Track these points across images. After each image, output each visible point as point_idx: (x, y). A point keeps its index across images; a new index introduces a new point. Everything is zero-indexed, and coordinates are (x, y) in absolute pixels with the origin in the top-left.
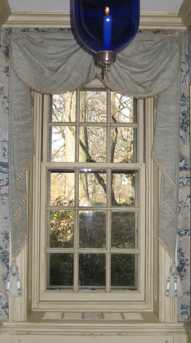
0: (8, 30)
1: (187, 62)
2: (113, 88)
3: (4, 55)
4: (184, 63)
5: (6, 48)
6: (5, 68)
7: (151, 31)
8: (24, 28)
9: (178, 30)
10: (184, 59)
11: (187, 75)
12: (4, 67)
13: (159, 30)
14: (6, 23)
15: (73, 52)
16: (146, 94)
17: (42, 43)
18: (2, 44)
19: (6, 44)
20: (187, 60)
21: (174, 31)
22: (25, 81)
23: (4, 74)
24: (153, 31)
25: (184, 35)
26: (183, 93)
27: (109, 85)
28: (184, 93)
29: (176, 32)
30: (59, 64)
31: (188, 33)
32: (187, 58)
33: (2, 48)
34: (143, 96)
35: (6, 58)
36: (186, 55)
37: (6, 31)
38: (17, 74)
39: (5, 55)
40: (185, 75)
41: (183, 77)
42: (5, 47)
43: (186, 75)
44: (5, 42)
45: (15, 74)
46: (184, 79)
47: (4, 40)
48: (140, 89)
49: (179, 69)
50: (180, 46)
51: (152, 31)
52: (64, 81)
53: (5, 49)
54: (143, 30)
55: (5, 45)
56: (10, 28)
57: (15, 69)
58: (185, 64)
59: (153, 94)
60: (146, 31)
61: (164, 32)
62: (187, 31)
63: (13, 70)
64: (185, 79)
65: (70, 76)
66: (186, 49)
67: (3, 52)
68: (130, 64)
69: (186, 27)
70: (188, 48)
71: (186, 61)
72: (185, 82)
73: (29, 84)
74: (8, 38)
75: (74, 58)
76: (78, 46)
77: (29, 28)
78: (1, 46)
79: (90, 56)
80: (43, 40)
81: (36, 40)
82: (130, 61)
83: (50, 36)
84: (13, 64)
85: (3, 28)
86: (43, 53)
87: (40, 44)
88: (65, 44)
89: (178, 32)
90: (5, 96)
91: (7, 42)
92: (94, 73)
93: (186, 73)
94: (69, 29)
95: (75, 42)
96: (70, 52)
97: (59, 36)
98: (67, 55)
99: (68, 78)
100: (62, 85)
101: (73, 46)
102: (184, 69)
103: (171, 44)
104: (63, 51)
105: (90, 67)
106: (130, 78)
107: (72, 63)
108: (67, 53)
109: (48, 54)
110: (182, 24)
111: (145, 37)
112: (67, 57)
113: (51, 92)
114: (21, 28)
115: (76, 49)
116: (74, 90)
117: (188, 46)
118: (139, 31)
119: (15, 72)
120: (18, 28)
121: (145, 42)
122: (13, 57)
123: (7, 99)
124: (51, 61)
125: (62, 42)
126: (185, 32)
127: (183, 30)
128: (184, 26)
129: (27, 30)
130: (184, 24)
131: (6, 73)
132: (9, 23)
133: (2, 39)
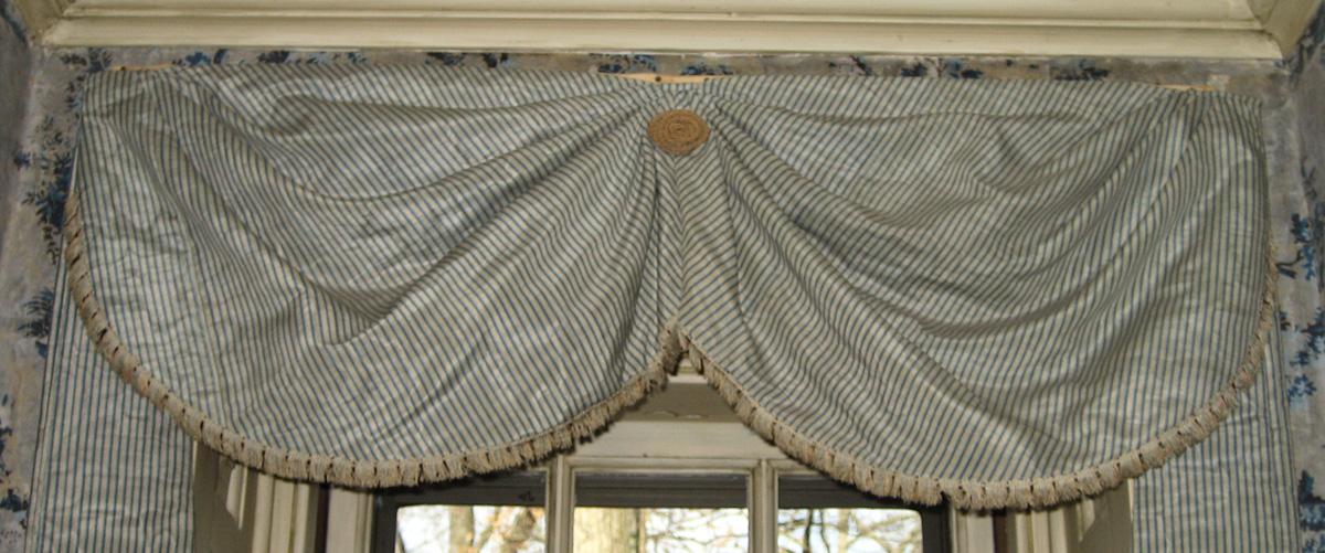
0: (83, 62)
1: (1308, 265)
2: (799, 435)
3: (35, 218)
4: (1287, 270)
5: (57, 171)
6: (35, 306)
7: (1047, 67)
8: (192, 53)
9: (1223, 65)
10: (1283, 246)
11: (1315, 350)
12: (28, 297)
13: (1098, 67)
14: (70, 18)
15: (510, 189)
16: (1043, 472)
17: (299, 132)
18: (31, 146)
19: (61, 150)
20: (1306, 248)
21: (1201, 70)
22: (156, 384)
23: (26, 344)
24: (1056, 73)
25: (1266, 98)
26: (1305, 474)
27: (771, 418)
28: (1311, 473)
29: (1214, 78)
30: (411, 267)
31: (1291, 77)
32: (1307, 233)
33: (25, 175)
34: (1024, 484)
35: (48, 237)
36: (1295, 218)
37: (71, 67)
38: (104, 331)
39: (44, 219)
40: (1302, 348)
41: (1292, 364)
42: (52, 168)
43: (1311, 352)
44: (52, 134)
45: (90, 337)
46: (1299, 374)
47: (48, 124)
48: (1003, 438)
49: (1265, 302)
50: (1255, 151)
51: (1053, 68)
52: (438, 385)
53: (53, 179)
54: (992, 65)
55: (49, 154)
56: (94, 52)
57: (91, 300)
58: (1292, 274)
59: (1098, 475)
60: (1011, 69)
61: (1126, 70)
62: (1286, 72)
63: (77, 307)
64: (1304, 378)
65: (482, 347)
66: (1294, 177)
67: (30, 198)
68: (920, 267)
69: (1280, 44)
70: (1303, 173)
71: (1299, 258)
72: (1310, 393)
73: (180, 406)
74: (75, 110)
75: (513, 224)
76: (547, 152)
77: (221, 53)
78: (20, 161)
79: (634, 216)
80: (305, 111)
81: (259, 109)
82: (915, 252)
83: (359, 85)
84: (83, 264)
85: (55, 48)
86: (299, 191)
87: (280, 139)
88: (455, 141)
89: (1225, 79)
90: (10, 491)
91: (64, 135)
92: (664, 336)
93: (1307, 337)
94: (491, 60)
95: (532, 124)
96: (494, 188)
97: (418, 91)
98: (465, 205)
99: (467, 359)
100: (424, 415)
101: (513, 148)
102: (1289, 310)
103: (1190, 138)
104: (441, 183)
105: (634, 292)
106: (920, 363)
107: (502, 260)
108: (467, 194)
109: (330, 202)
110: (1249, 20)
111: (1009, 97)
112: (469, 223)
113: (338, 461)
114: (171, 48)
115: (531, 168)
116: (515, 452)
117: (1304, 159)
118: (964, 68)
119: (86, 316)
120: (150, 48)
121: (1013, 129)
122: (88, 221)
123: (22, 514)
124: (354, 245)
125: (433, 125)
126: (1274, 77)
127: (1254, 62)
128: (1262, 32)
129: (207, 61)
130: (1263, 23)
131: (34, 339)
132: (88, 12)
133: (35, 119)
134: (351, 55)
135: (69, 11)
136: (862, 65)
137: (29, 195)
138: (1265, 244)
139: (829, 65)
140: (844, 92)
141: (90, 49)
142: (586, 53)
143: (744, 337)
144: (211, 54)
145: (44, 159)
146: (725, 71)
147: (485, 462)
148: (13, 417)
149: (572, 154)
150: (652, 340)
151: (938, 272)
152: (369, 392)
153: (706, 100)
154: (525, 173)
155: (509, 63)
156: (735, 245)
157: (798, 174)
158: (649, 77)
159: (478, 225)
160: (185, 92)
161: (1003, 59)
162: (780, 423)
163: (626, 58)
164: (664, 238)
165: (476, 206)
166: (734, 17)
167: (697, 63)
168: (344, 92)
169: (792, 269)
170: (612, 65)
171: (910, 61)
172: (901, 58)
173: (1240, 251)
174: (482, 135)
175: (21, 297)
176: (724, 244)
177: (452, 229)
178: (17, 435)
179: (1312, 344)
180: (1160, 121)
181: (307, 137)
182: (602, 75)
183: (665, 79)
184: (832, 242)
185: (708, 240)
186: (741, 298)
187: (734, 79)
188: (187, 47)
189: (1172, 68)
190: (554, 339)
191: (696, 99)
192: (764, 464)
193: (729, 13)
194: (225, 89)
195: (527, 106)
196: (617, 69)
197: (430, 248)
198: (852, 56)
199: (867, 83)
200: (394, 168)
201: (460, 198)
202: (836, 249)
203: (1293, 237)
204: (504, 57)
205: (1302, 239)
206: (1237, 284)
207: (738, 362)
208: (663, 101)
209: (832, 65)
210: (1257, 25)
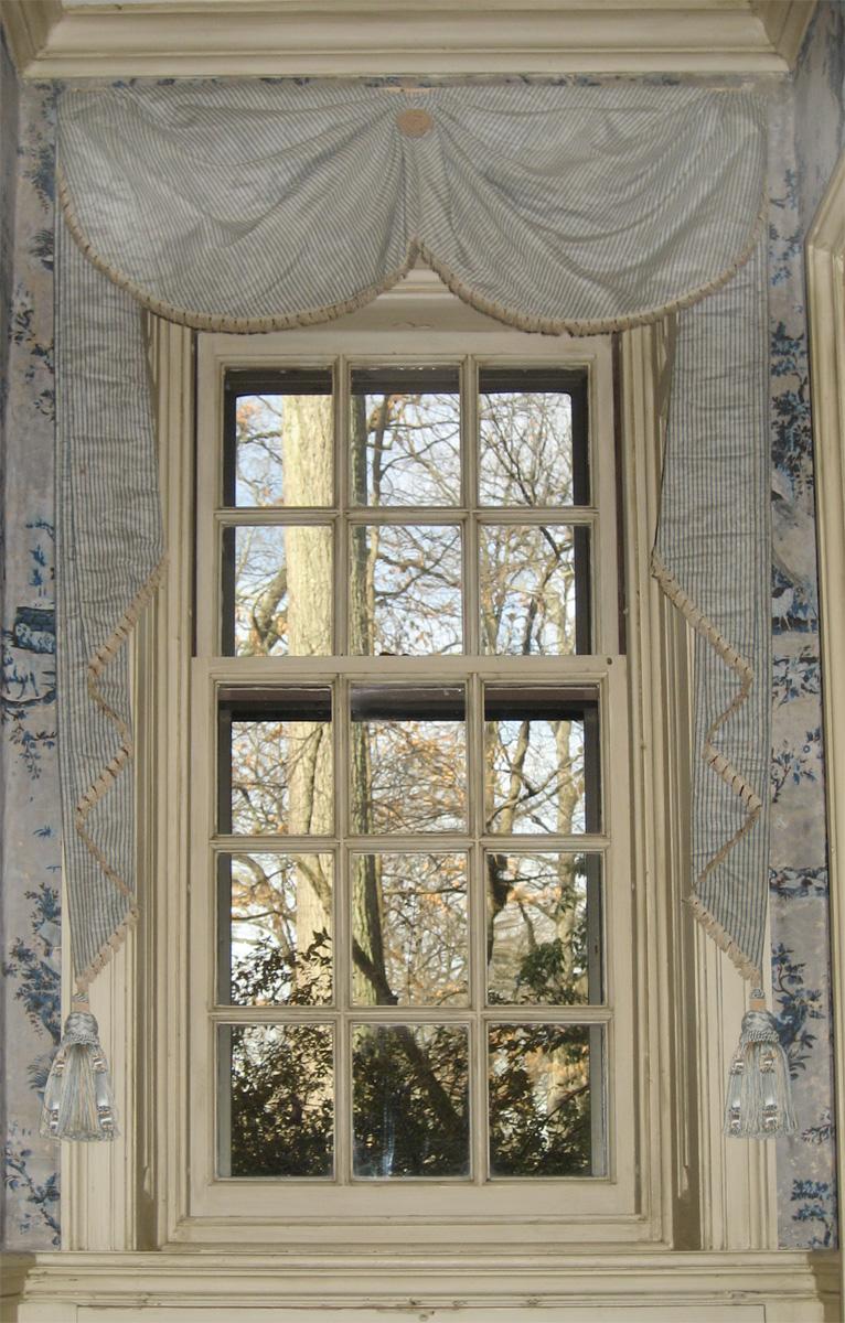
0: (49, 88)
2: (486, 297)
3: (32, 186)
4: (780, 204)
5: (41, 157)
6: (38, 239)
7: (641, 80)
8: (115, 81)
9: (752, 77)
10: (778, 189)
11: (793, 251)
12: (34, 234)
13: (673, 79)
14: (41, 60)
15: (318, 158)
17: (191, 127)
18: (24, 142)
19: (42, 144)
20: (793, 190)
21: (737, 79)
22: (120, 276)
23: (35, 261)
24: (647, 82)
25: (777, 96)
26: (781, 324)
27: (470, 290)
28: (785, 323)
29: (745, 84)
30: (260, 207)
31: (793, 84)
32: (794, 182)
33: (23, 160)
34: (611, 320)
35: (41, 198)
36: (788, 172)
37: (42, 92)
38: (88, 247)
39: (37, 186)
40: (785, 250)
41: (779, 260)
42: (38, 156)
43: (790, 253)
44: (36, 134)
45: (80, 250)
46: (782, 266)
47: (32, 128)
49: (759, 218)
50: (760, 127)
51: (645, 80)
52: (282, 272)
53: (40, 162)
54: (607, 79)
55: (35, 147)
57: (78, 228)
58: (783, 206)
59: (653, 314)
60: (618, 81)
61: (689, 80)
62: (791, 80)
63: (70, 234)
64: (785, 268)
65: (305, 250)
66: (789, 146)
67: (27, 174)
68: (557, 201)
69: (786, 59)
70: (796, 144)
71: (788, 196)
72: (787, 277)
73: (135, 288)
74: (48, 119)
75: (321, 178)
76: (338, 136)
77: (133, 81)
78: (19, 151)
79: (390, 174)
80: (194, 114)
81: (165, 113)
82: (553, 191)
83: (224, 98)
84: (70, 210)
85: (30, 80)
86: (196, 161)
87: (180, 131)
88: (283, 130)
89: (753, 85)
90: (37, 345)
91: (43, 136)
92: (409, 245)
93: (789, 244)
94: (298, 81)
95: (327, 120)
96: (308, 157)
97: (260, 100)
98: (291, 169)
99: (298, 257)
100: (274, 290)
101: (317, 134)
102: (779, 227)
103: (722, 119)
104: (278, 155)
105: (391, 219)
106: (555, 253)
107: (314, 200)
108: (293, 161)
109: (215, 167)
110: (767, 46)
111: (613, 98)
112: (293, 180)
113: (227, 318)
114: (102, 78)
115: (329, 146)
116: (325, 312)
117: (796, 135)
118: (589, 82)
119: (77, 239)
120: (89, 78)
121: (615, 117)
122: (71, 183)
123: (45, 357)
124: (227, 193)
125: (271, 120)
126: (783, 84)
127: (772, 74)
128: (775, 54)
129: (125, 85)
130: (776, 48)
131: (40, 258)
132: (52, 55)
133: (24, 125)
134: (213, 80)
135: (39, 55)
136: (526, 81)
137: (27, 172)
138: (762, 183)
139: (506, 81)
140: (514, 96)
141: (52, 80)
142: (357, 76)
143: (455, 242)
144: (127, 82)
145: (33, 150)
146: (441, 85)
147: (309, 319)
148: (33, 303)
149: (354, 136)
150: (402, 250)
151: (568, 203)
152: (244, 276)
153: (431, 103)
154: (325, 148)
155: (311, 83)
156: (449, 190)
157: (486, 148)
158: (397, 90)
159: (299, 181)
160: (119, 102)
161: (614, 75)
162: (475, 293)
163: (382, 79)
164: (407, 187)
165: (297, 169)
166: (447, 51)
167: (425, 81)
168: (215, 101)
169: (482, 202)
170: (374, 83)
171: (556, 77)
172: (550, 75)
173: (745, 187)
174: (299, 126)
175: (28, 234)
176: (442, 189)
177: (284, 183)
178: (37, 313)
179: (791, 248)
180: (704, 110)
181: (197, 129)
182: (369, 88)
183: (407, 90)
184: (504, 188)
185: (433, 186)
186: (453, 221)
187: (448, 90)
188: (112, 77)
189: (719, 78)
190: (346, 245)
191: (425, 102)
192: (470, 358)
193: (444, 48)
194: (142, 100)
195: (325, 108)
196: (377, 86)
197: (271, 196)
198: (520, 75)
199: (528, 90)
200: (248, 148)
201: (289, 164)
202: (509, 193)
203: (785, 184)
204: (307, 80)
205: (791, 185)
206: (741, 206)
207: (451, 257)
208: (405, 104)
209: (508, 81)
210: (773, 49)
